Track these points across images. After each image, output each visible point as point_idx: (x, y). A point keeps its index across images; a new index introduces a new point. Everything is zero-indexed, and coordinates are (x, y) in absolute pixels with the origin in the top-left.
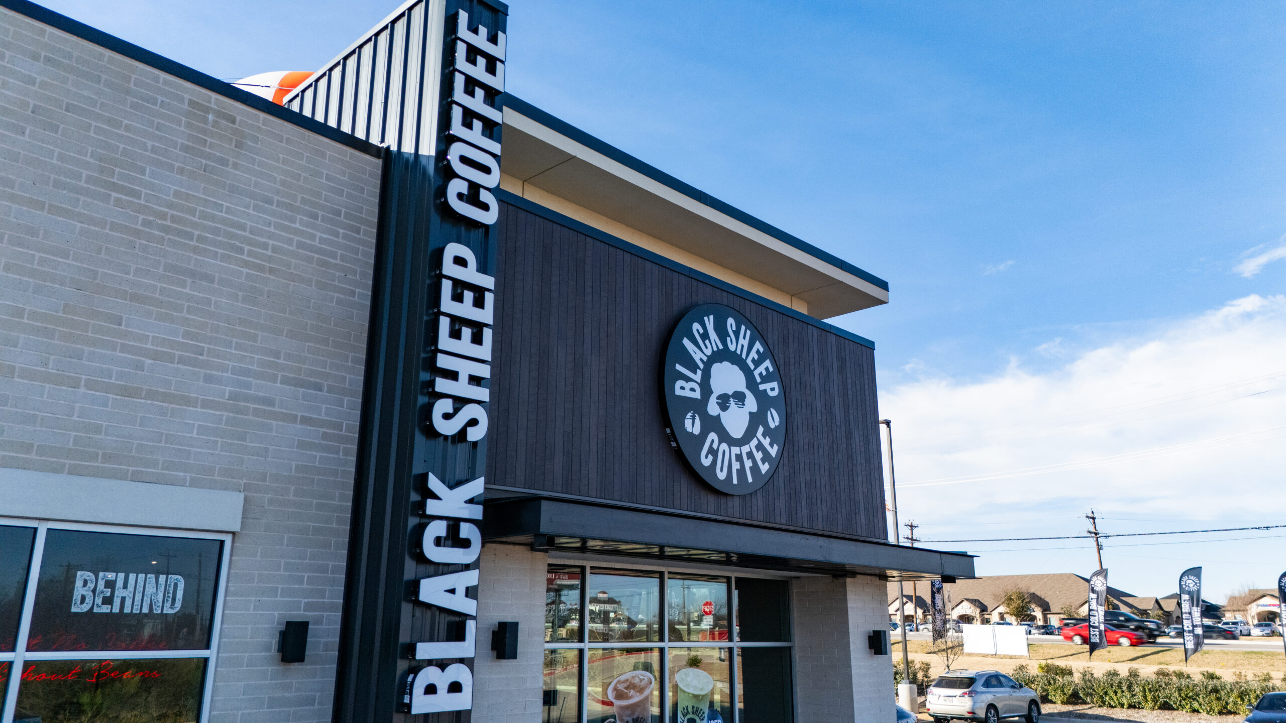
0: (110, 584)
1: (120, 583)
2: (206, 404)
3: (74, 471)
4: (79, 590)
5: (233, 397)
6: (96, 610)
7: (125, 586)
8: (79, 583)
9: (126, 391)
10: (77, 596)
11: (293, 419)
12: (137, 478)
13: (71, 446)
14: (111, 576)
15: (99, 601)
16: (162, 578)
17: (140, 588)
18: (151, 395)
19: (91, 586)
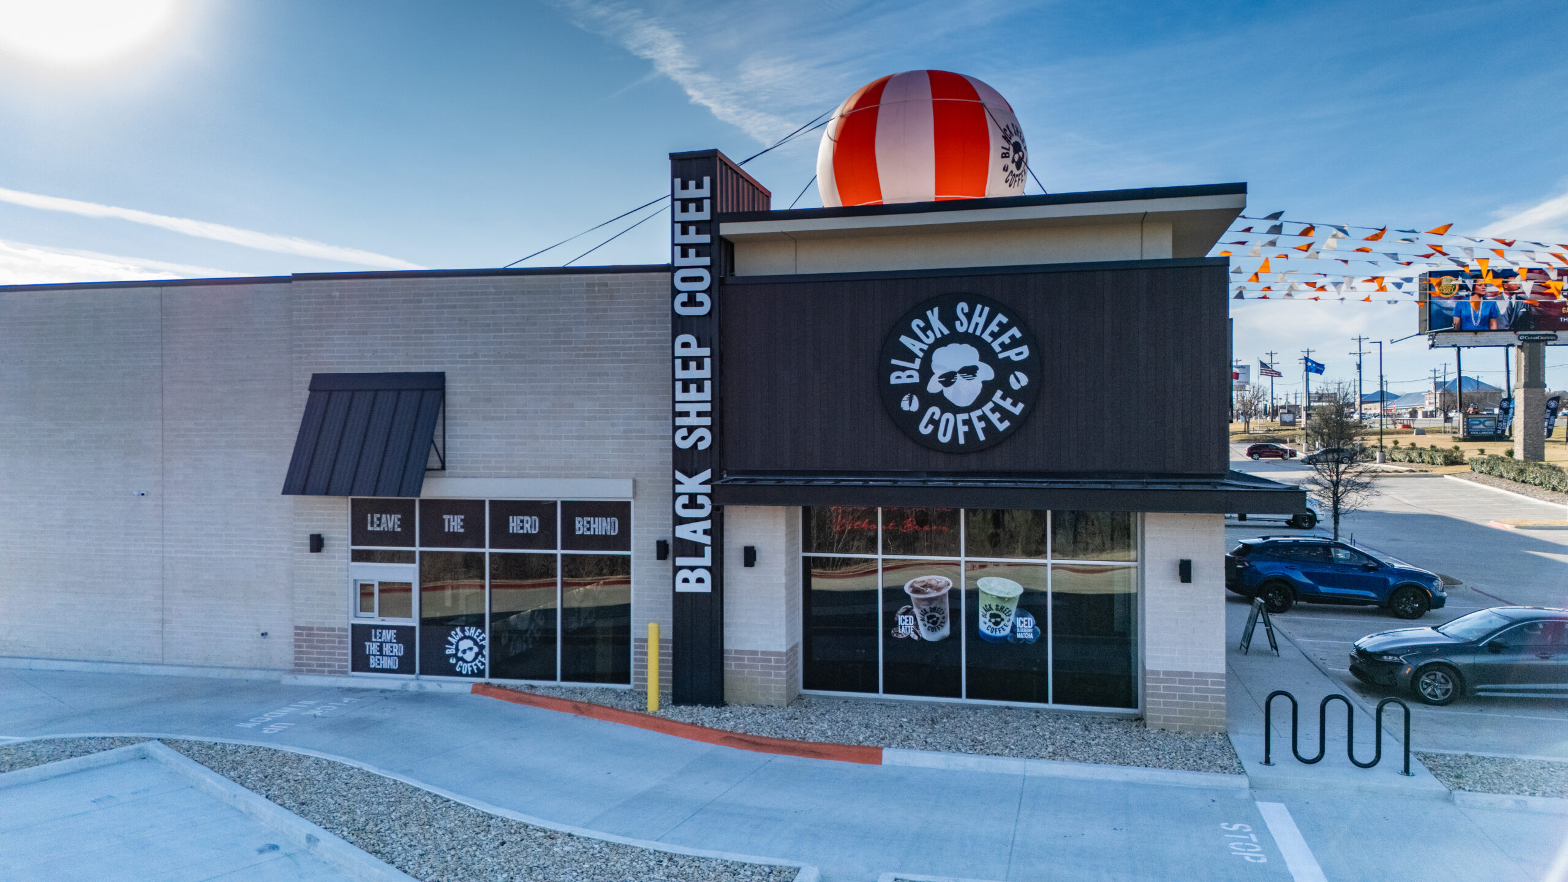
0: (589, 522)
1: (592, 522)
2: (613, 437)
3: (567, 477)
4: (577, 525)
5: (625, 431)
6: (585, 533)
7: (594, 523)
8: (577, 522)
9: (579, 438)
10: (577, 528)
11: (655, 437)
12: (590, 477)
13: (563, 465)
14: (588, 519)
15: (585, 529)
16: (608, 519)
17: (600, 524)
18: (590, 437)
19: (581, 523)
